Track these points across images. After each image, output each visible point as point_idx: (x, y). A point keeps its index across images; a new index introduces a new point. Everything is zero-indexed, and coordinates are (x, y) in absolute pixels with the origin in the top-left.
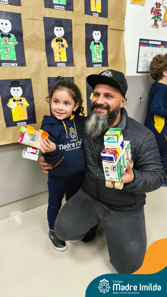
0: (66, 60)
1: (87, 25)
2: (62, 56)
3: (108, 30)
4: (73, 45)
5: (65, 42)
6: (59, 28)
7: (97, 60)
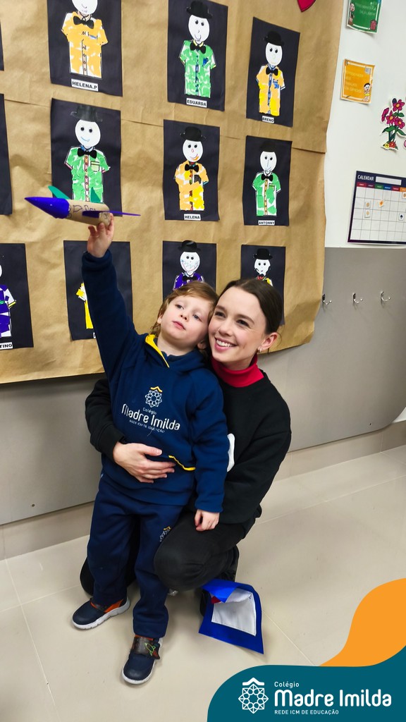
0: (202, 208)
1: (249, 139)
2: (194, 199)
3: (293, 151)
4: (219, 179)
5: (202, 171)
6: (193, 143)
7: (266, 211)
